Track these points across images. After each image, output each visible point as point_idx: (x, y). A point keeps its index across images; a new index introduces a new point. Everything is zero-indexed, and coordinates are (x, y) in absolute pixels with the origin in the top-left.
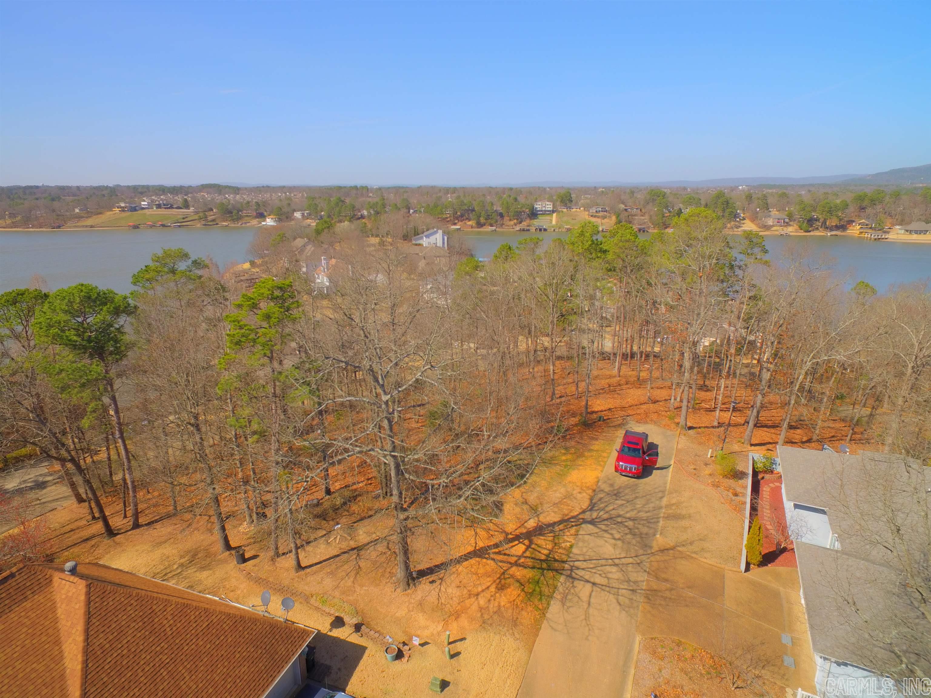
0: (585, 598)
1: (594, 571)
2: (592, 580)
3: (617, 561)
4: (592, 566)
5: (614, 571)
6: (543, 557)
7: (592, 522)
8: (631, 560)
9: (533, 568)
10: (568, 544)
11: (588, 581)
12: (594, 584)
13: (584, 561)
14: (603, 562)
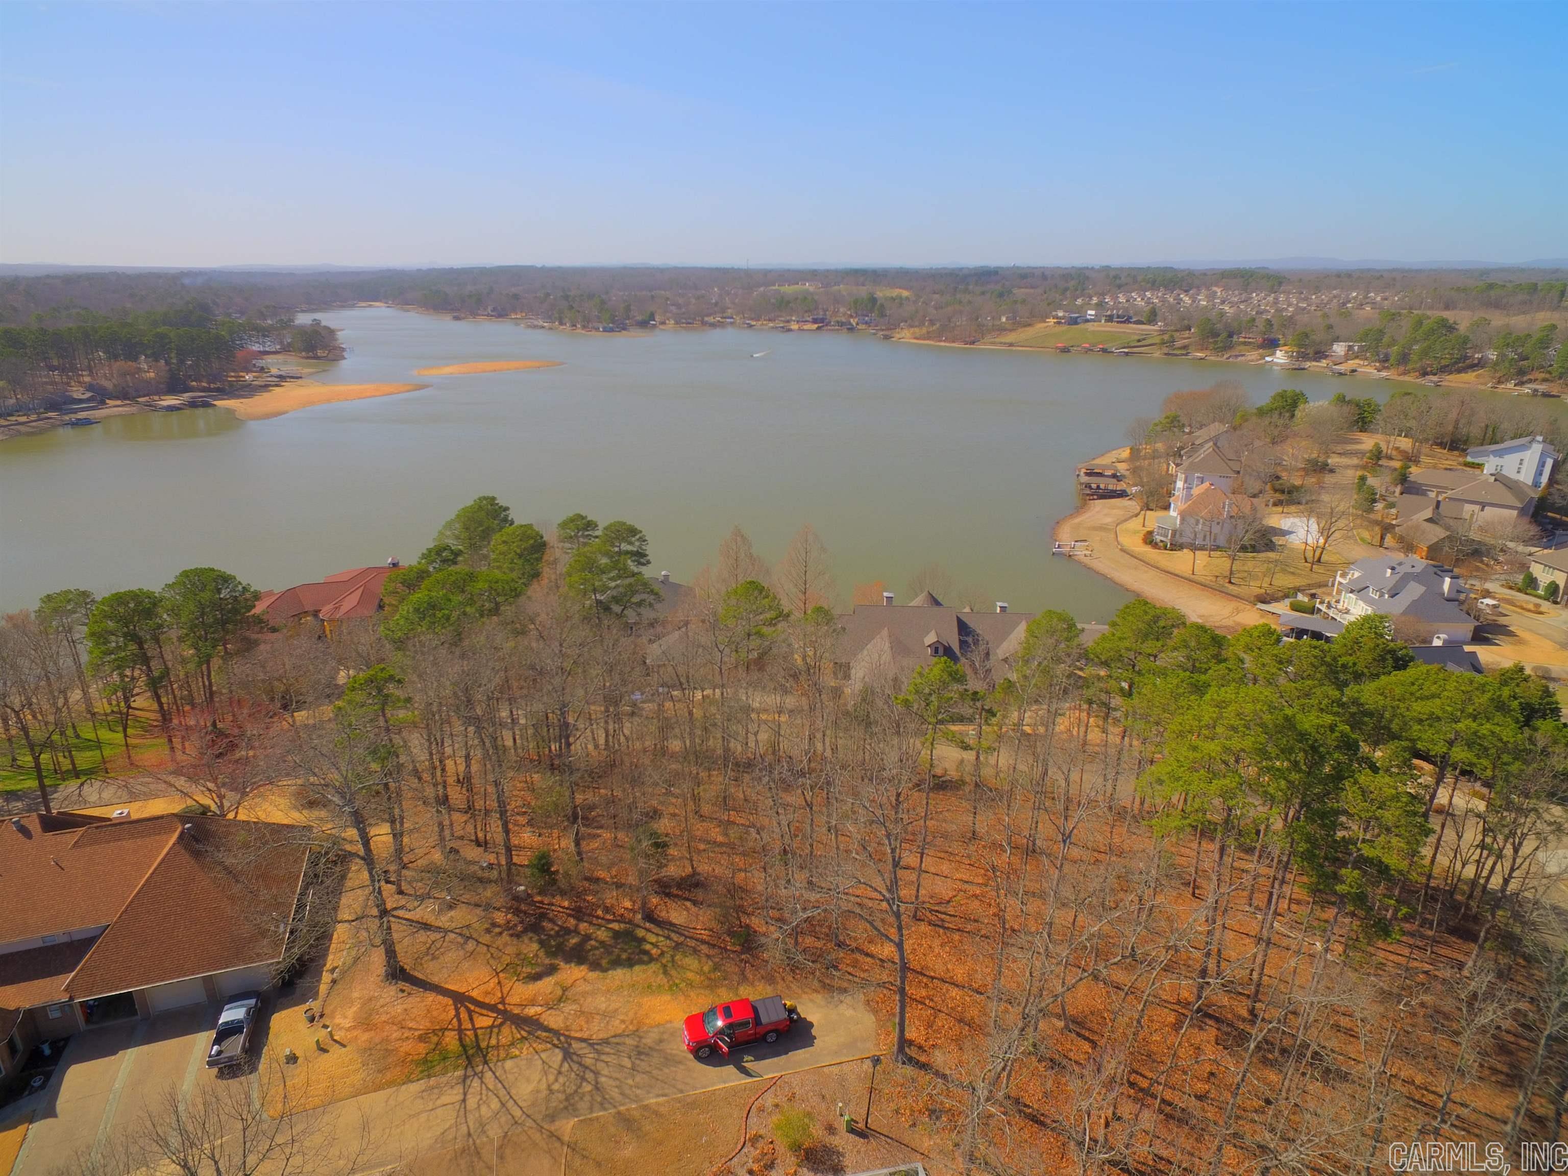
0: (439, 1102)
1: (484, 1092)
2: (468, 1096)
3: (510, 1104)
4: (491, 1087)
5: (493, 1106)
6: (483, 1045)
7: (568, 1055)
8: (517, 1113)
9: (463, 1046)
10: (517, 1053)
11: (465, 1094)
12: (464, 1100)
13: (496, 1077)
14: (502, 1092)
